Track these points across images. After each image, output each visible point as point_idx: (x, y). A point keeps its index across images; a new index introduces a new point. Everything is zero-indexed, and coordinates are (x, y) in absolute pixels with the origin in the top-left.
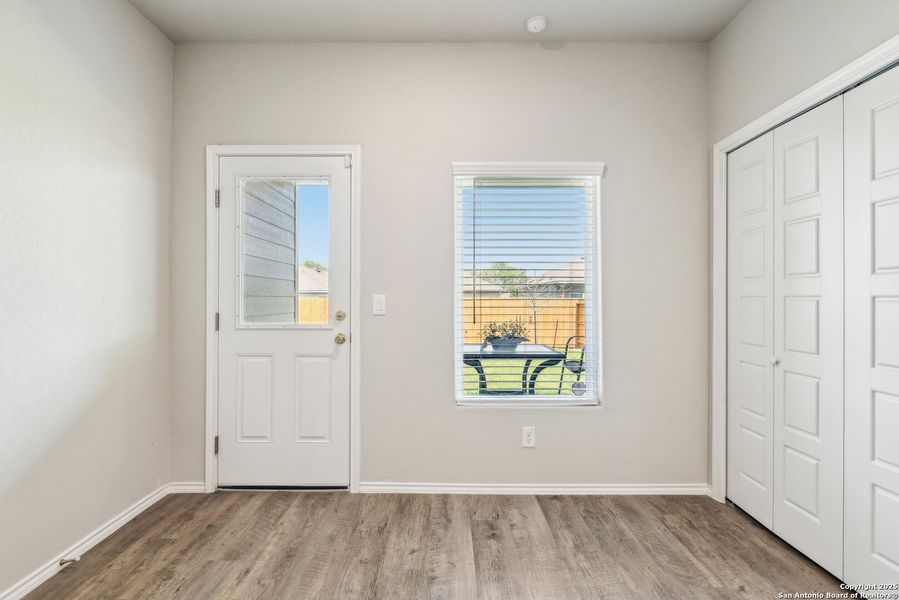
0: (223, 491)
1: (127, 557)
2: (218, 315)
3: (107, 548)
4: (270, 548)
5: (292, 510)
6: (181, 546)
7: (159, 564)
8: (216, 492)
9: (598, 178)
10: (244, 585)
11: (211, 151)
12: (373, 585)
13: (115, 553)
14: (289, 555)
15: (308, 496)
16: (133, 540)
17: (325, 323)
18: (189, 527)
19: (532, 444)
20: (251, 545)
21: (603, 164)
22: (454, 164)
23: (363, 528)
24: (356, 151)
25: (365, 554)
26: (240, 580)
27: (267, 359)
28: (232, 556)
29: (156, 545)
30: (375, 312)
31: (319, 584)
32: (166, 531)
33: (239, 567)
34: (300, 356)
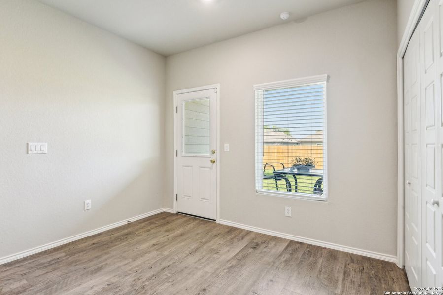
0: (179, 214)
1: (143, 225)
2: (177, 151)
3: (140, 221)
4: (178, 232)
5: (194, 223)
6: (156, 225)
7: (149, 228)
8: (177, 214)
9: (325, 82)
10: (164, 238)
11: (175, 93)
12: (197, 249)
13: (141, 223)
14: (182, 235)
15: (202, 220)
16: (147, 221)
17: (209, 155)
18: (163, 221)
19: (290, 215)
20: (174, 229)
21: (326, 75)
22: (254, 85)
23: (210, 234)
24: (218, 86)
25: (203, 241)
26: (164, 237)
27: (191, 168)
28: (167, 231)
29: (151, 223)
30: (225, 151)
31: (183, 244)
32: (156, 221)
33: (167, 234)
34: (201, 167)
